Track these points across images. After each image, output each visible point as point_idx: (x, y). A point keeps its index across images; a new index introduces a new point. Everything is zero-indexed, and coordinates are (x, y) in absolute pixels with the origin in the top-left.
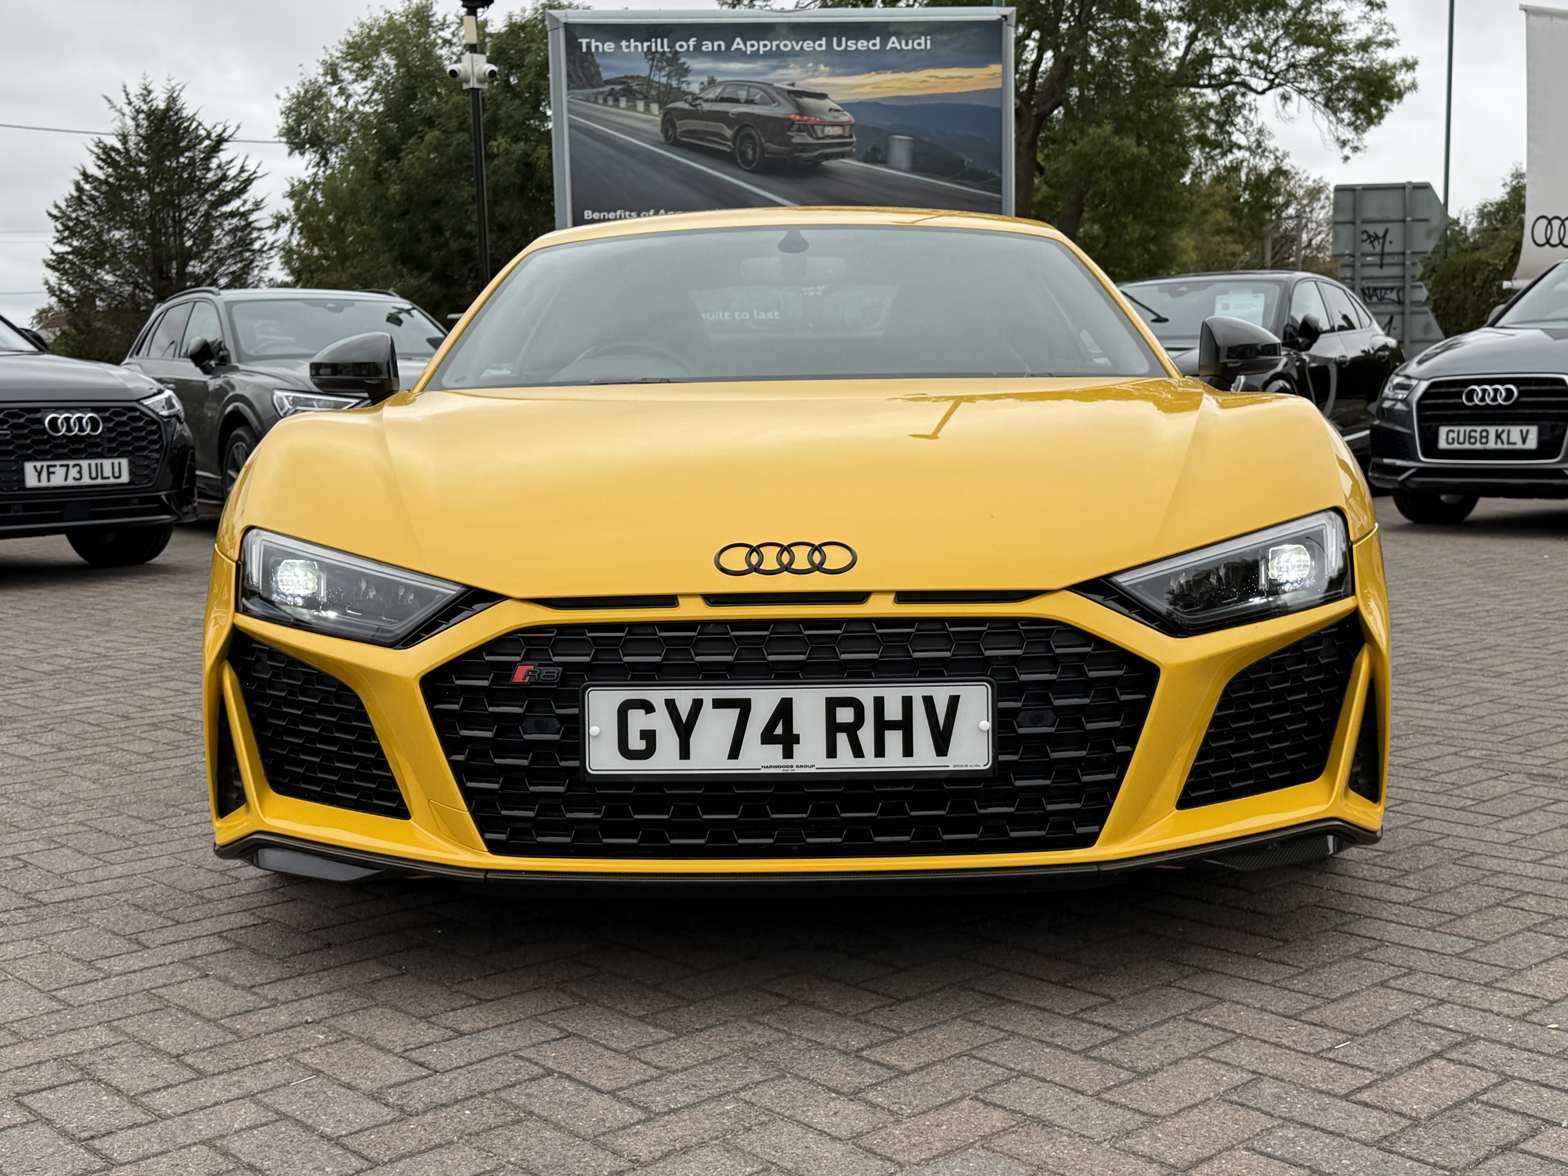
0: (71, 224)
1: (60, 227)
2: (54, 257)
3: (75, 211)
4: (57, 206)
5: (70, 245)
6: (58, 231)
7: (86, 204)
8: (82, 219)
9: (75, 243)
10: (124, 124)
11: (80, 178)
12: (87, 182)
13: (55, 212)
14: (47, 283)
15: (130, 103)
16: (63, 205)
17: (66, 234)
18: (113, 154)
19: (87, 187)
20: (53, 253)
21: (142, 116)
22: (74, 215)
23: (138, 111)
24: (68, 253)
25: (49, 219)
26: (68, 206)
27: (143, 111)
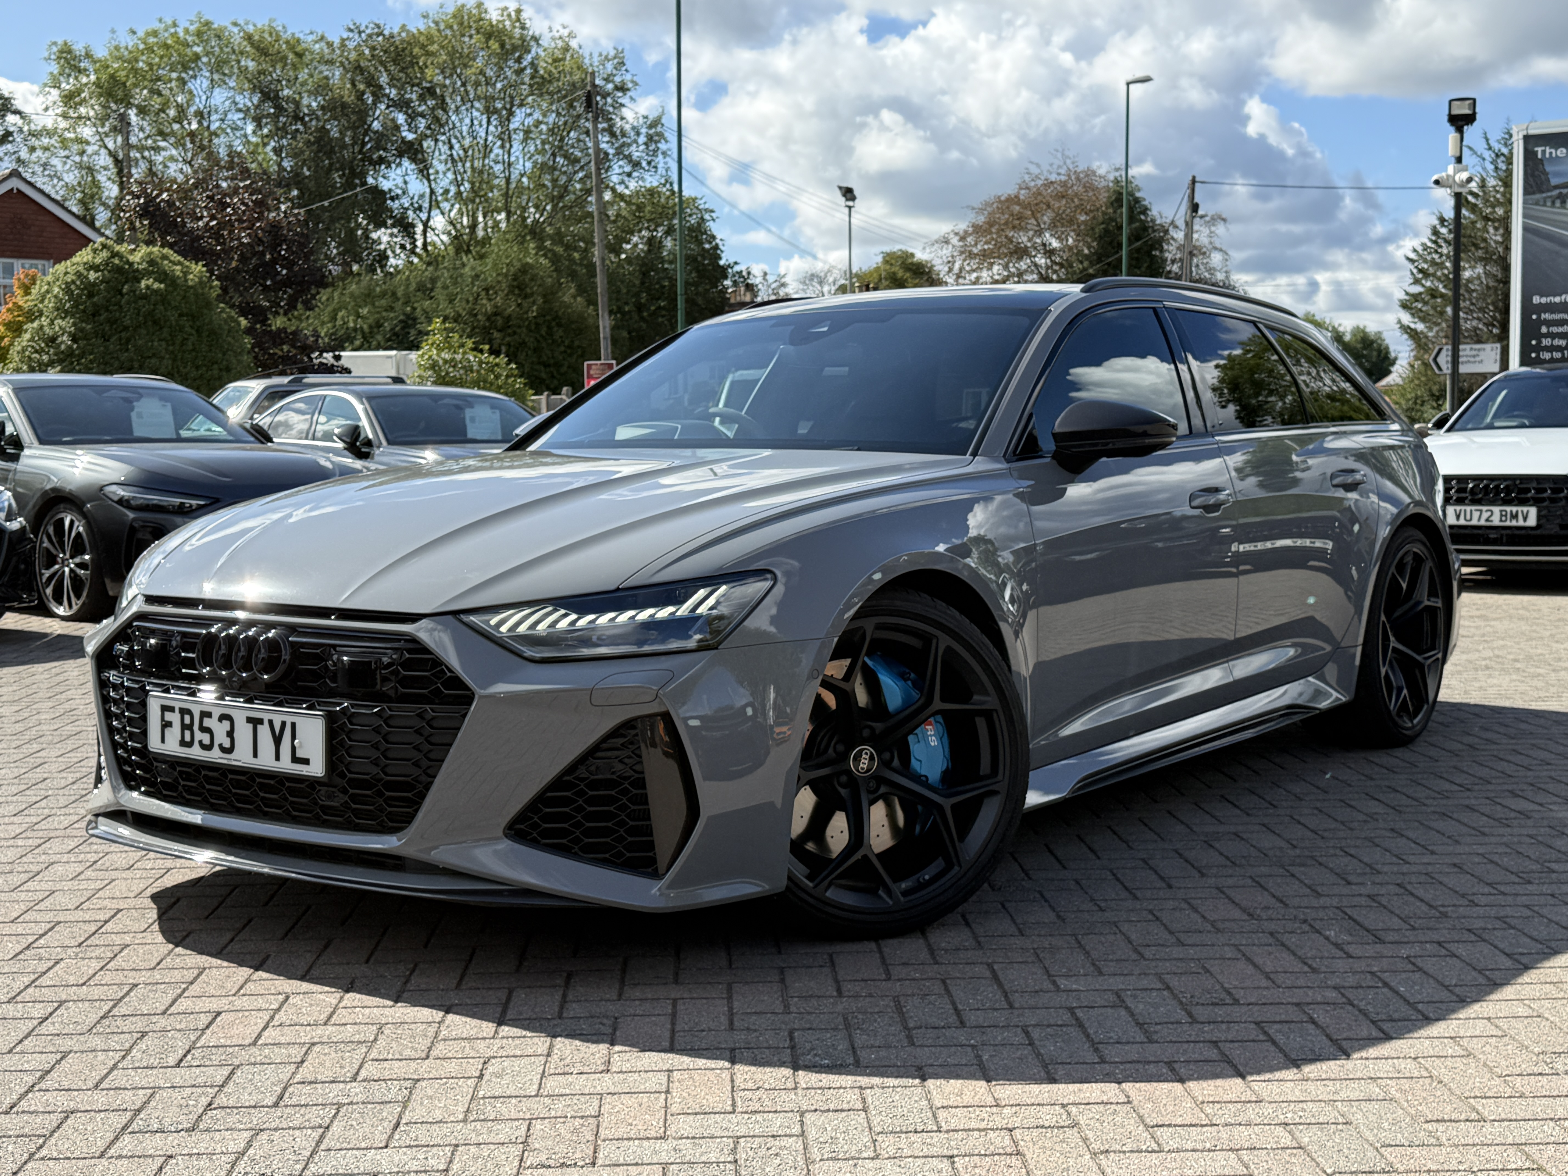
0: (1426, 266)
1: (1415, 271)
2: (1407, 298)
3: (1430, 253)
4: (1415, 251)
5: (1423, 286)
6: (1412, 274)
7: (1441, 247)
8: (1438, 261)
9: (1428, 284)
10: (1484, 169)
11: (1436, 222)
12: (1443, 225)
13: (1413, 256)
14: (1399, 322)
15: (1490, 148)
16: (1420, 249)
17: (1420, 276)
18: (1470, 198)
19: (1444, 231)
20: (1407, 293)
21: (1502, 158)
22: (1429, 258)
23: (1497, 156)
24: (1420, 294)
25: (1406, 262)
26: (1425, 250)
27: (1503, 154)
